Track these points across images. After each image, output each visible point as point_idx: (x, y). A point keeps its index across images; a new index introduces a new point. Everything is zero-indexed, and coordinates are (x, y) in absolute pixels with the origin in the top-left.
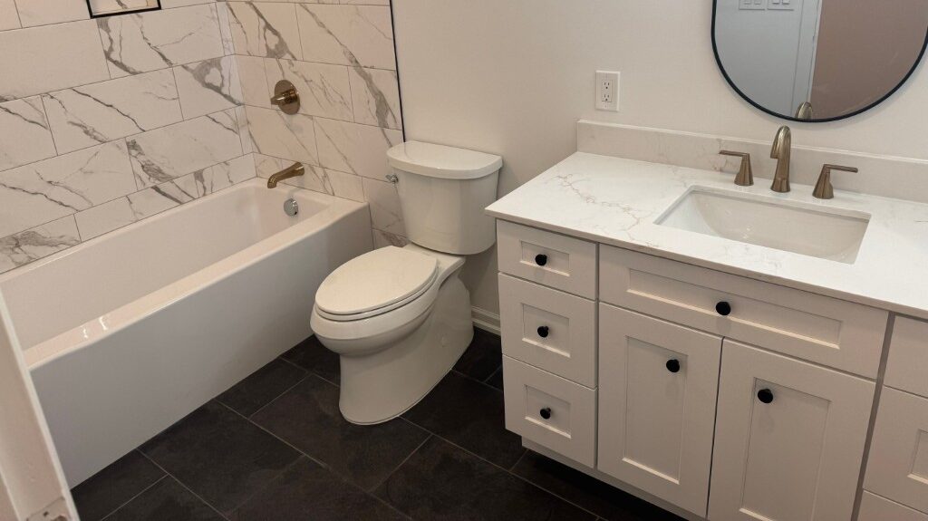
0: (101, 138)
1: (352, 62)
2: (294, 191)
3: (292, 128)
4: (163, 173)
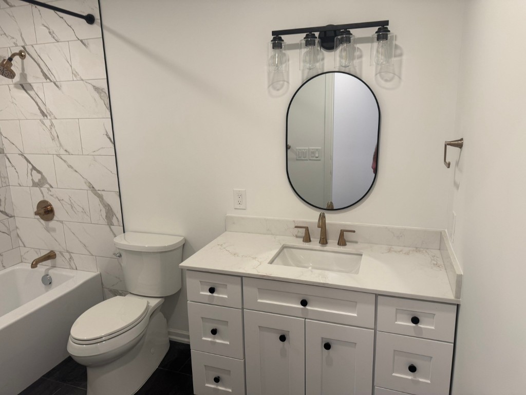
1: (90, 188)
2: (48, 269)
3: (48, 229)
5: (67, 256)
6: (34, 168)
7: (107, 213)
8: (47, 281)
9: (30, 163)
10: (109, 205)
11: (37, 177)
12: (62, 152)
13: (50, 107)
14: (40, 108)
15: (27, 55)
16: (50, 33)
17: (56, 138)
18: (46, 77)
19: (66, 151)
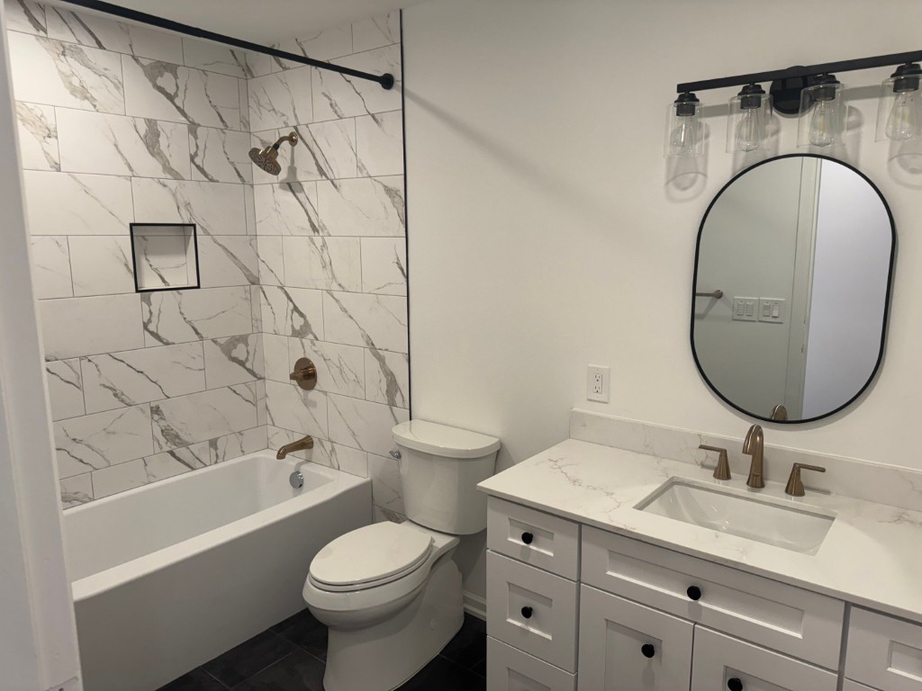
0: (128, 401)
1: (368, 344)
2: (301, 464)
3: (307, 403)
4: (180, 439)
5: (328, 446)
6: (296, 309)
7: (388, 386)
8: (297, 482)
9: (291, 301)
10: (392, 374)
11: (298, 322)
12: (335, 286)
13: (324, 217)
14: (310, 220)
15: (299, 140)
16: (331, 105)
17: (327, 265)
18: (322, 172)
19: (340, 285)
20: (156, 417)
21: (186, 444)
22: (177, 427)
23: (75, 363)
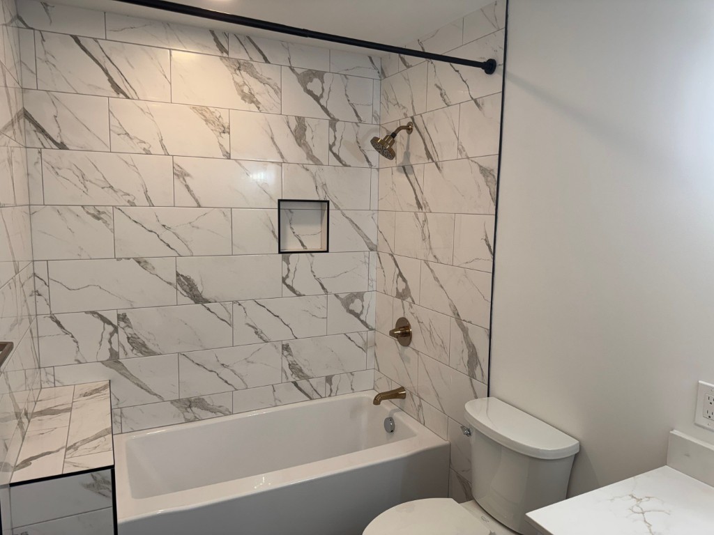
0: (265, 338)
1: (454, 314)
3: (404, 358)
4: (303, 373)
6: (400, 274)
7: (469, 357)
8: (390, 427)
9: (398, 267)
10: (474, 346)
11: (402, 286)
12: (431, 258)
14: (416, 198)
16: (441, 94)
17: (426, 238)
18: (429, 156)
19: (435, 256)
20: (286, 353)
21: (307, 378)
22: (301, 363)
23: (229, 305)
